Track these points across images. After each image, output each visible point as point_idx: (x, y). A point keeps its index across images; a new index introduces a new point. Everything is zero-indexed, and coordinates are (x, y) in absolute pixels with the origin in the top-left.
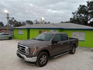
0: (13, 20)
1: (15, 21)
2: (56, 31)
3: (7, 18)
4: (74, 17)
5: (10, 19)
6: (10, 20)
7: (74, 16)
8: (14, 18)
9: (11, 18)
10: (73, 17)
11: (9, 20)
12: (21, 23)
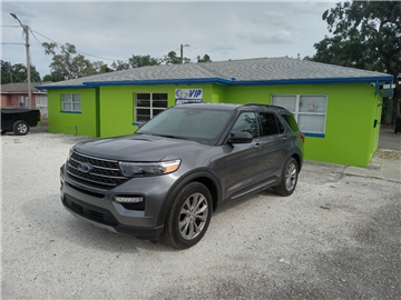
0: (73, 56)
1: (81, 58)
2: (199, 93)
3: (44, 49)
5: (58, 51)
6: (59, 57)
8: (73, 47)
9: (63, 47)
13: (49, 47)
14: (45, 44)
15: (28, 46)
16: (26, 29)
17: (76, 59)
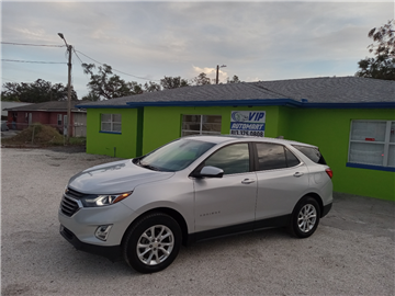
0: (109, 76)
1: (116, 78)
2: (261, 116)
3: (83, 69)
4: (381, 54)
5: (95, 72)
6: (97, 77)
7: (380, 50)
8: (109, 67)
9: (100, 68)
10: (373, 56)
11: (93, 77)
12: (143, 88)
13: (88, 67)
14: (84, 65)
15: (70, 65)
16: (70, 48)
17: (112, 79)
